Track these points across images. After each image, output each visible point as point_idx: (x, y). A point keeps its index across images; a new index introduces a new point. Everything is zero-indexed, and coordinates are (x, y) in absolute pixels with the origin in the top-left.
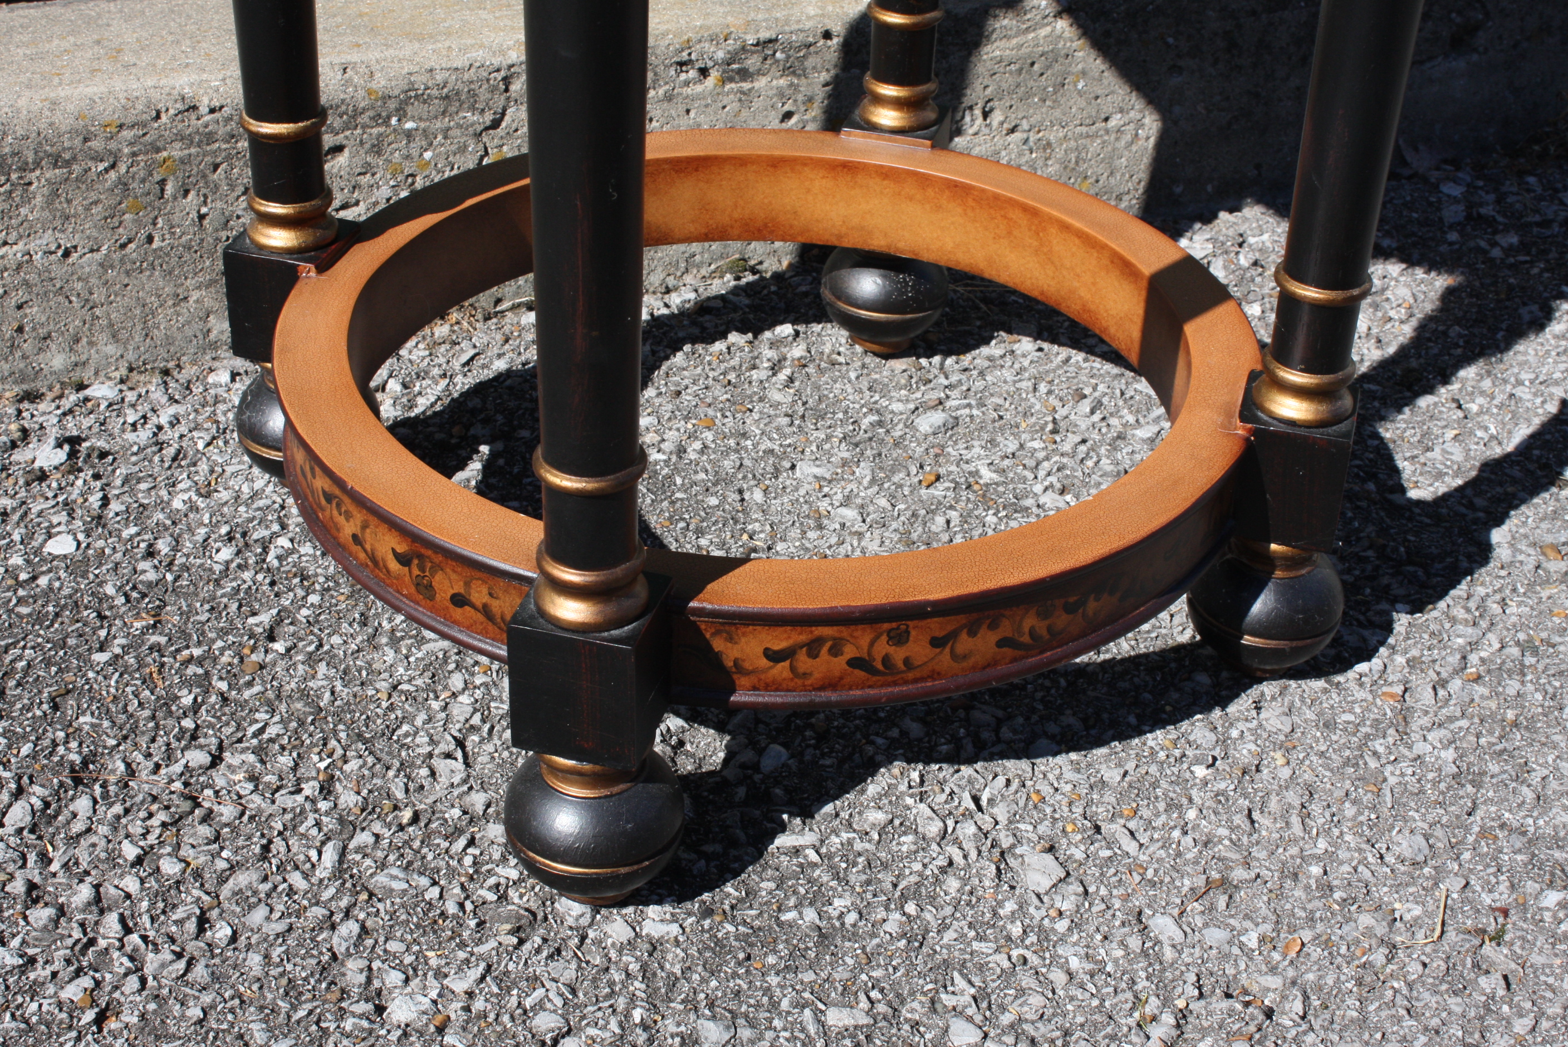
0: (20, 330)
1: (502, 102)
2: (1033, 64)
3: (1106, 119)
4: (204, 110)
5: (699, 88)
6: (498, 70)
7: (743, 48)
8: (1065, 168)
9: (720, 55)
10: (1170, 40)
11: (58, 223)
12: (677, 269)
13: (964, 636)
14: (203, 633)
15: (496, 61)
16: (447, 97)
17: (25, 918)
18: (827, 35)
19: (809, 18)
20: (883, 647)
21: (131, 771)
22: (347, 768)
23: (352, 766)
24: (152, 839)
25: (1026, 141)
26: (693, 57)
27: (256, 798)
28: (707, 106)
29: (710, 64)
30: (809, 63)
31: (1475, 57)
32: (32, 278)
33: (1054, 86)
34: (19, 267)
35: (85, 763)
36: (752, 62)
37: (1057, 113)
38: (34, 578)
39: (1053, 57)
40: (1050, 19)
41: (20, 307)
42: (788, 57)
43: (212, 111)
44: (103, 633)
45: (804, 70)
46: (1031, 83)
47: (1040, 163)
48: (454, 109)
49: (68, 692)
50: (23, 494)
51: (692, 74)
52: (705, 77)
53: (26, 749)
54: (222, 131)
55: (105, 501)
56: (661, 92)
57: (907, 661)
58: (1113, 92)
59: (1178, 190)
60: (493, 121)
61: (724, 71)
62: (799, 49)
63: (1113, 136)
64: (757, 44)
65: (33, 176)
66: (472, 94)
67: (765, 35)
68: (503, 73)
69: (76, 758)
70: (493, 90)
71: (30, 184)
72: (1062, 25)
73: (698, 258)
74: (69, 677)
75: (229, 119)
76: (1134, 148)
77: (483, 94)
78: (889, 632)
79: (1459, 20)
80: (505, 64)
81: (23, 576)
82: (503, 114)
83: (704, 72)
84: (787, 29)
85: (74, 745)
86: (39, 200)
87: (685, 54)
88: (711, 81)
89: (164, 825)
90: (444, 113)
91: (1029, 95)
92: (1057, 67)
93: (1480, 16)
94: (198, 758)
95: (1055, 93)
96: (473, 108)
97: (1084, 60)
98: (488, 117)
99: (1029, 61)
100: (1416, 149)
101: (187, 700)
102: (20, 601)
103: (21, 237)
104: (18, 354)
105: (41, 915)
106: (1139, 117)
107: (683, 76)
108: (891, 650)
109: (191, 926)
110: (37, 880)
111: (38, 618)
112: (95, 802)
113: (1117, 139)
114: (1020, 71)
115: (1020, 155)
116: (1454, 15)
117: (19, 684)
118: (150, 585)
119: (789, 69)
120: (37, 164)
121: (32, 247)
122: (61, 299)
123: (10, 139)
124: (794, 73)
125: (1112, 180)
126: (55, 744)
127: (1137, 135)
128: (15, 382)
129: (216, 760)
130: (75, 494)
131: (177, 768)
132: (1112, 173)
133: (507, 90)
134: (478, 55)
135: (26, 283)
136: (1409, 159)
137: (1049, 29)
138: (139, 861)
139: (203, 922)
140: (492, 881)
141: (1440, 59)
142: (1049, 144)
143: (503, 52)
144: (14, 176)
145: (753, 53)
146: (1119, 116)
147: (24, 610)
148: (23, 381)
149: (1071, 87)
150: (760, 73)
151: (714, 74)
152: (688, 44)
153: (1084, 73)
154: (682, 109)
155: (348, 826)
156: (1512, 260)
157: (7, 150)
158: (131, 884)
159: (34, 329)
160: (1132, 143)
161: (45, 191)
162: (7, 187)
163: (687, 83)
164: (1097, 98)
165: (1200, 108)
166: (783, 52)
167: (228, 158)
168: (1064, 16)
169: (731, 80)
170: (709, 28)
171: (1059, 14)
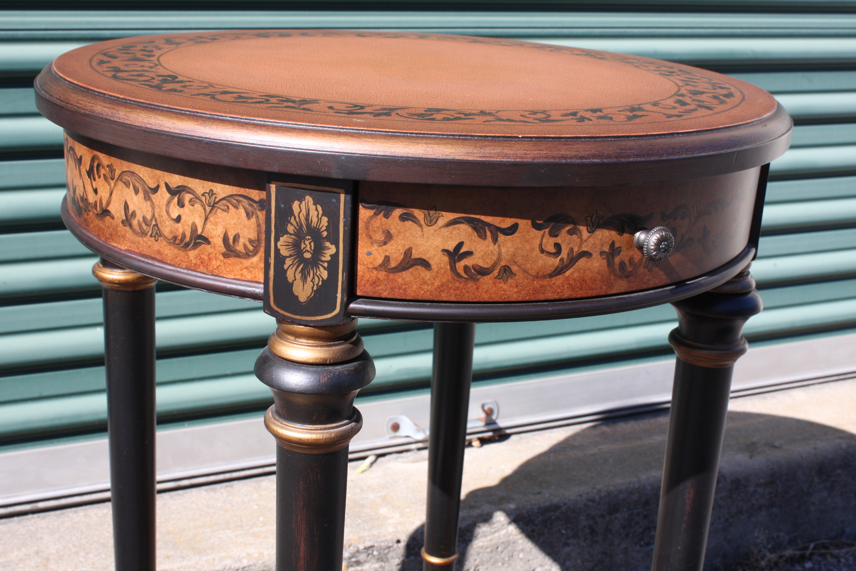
2: (497, 548)
7: (358, 551)
10: (563, 531)
15: (236, 565)
18: (398, 541)
19: (390, 534)
30: (390, 555)
33: (508, 557)
36: (362, 557)
37: (510, 569)
39: (507, 544)
40: (506, 526)
42: (380, 553)
45: (387, 559)
46: (497, 557)
58: (536, 558)
61: (349, 562)
62: (385, 549)
64: (365, 548)
67: (368, 544)
72: (512, 529)
80: (242, 567)
84: (379, 540)
91: (496, 562)
92: (510, 548)
95: (509, 560)
97: (523, 543)
99: (496, 547)
114: (491, 552)
119: (380, 559)
124: (382, 561)
137: (505, 531)
143: (240, 560)
145: (362, 552)
146: (540, 568)
149: (516, 557)
150: (366, 561)
151: (344, 563)
153: (522, 550)
164: (529, 561)
165: (579, 562)
166: (377, 551)
168: (513, 524)
169: (352, 566)
171: (510, 523)
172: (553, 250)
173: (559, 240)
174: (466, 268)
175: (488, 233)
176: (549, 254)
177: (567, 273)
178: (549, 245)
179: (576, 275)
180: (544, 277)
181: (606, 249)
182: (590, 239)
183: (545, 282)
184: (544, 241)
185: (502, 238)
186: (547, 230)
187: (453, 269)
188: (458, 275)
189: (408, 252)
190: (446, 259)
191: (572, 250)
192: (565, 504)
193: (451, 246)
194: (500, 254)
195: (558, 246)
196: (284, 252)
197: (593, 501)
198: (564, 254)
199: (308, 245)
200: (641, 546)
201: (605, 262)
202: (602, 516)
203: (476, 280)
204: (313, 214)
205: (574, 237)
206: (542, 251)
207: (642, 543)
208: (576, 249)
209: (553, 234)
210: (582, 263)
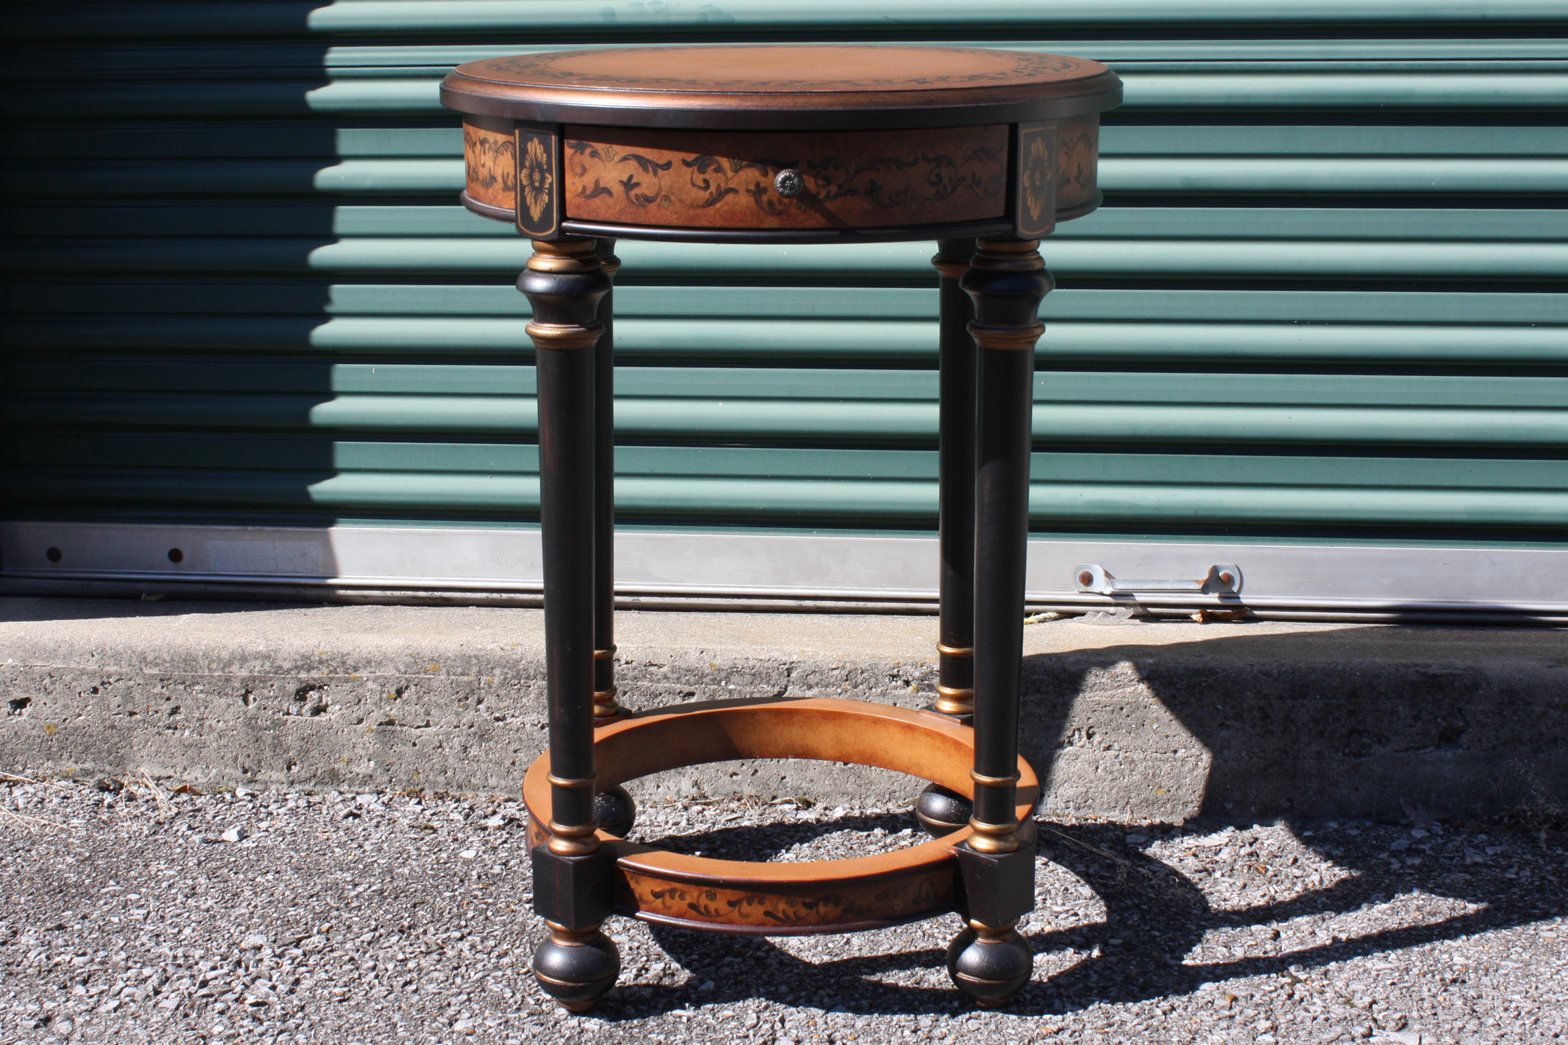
0: (513, 763)
1: (785, 682)
2: (1122, 709)
3: (1175, 752)
4: (623, 662)
5: (902, 692)
6: (785, 664)
7: (931, 672)
8: (1145, 778)
9: (917, 674)
10: (1219, 707)
11: (540, 709)
12: (884, 798)
13: (745, 904)
14: (499, 895)
15: (784, 659)
16: (754, 674)
17: (341, 967)
20: (704, 901)
21: (425, 932)
22: (516, 951)
23: (517, 951)
24: (413, 955)
25: (1117, 757)
26: (901, 673)
27: (468, 952)
28: (906, 703)
29: (910, 679)
31: (1460, 751)
32: (524, 737)
33: (1136, 725)
34: (518, 730)
35: (410, 927)
37: (1139, 742)
38: (446, 863)
39: (1135, 706)
40: (1133, 683)
41: (515, 752)
43: (627, 663)
44: (456, 887)
46: (1120, 720)
47: (1127, 772)
48: (757, 682)
49: (423, 903)
50: (471, 833)
51: (900, 683)
52: (908, 686)
53: (389, 916)
54: (630, 674)
55: (505, 842)
56: (879, 690)
57: (716, 910)
58: (1178, 734)
59: (1229, 806)
60: (779, 692)
61: (918, 684)
63: (1179, 763)
65: (531, 683)
66: (768, 675)
68: (787, 666)
69: (406, 924)
70: (780, 674)
71: (529, 686)
72: (1142, 687)
73: (897, 794)
74: (428, 898)
75: (635, 668)
76: (1195, 773)
77: (775, 675)
78: (706, 892)
79: (1443, 724)
80: (788, 661)
81: (442, 861)
82: (786, 689)
83: (907, 683)
85: (409, 919)
86: (532, 696)
87: (895, 671)
88: (910, 689)
89: (421, 952)
90: (751, 683)
91: (1118, 728)
92: (1139, 713)
93: (1461, 724)
94: (458, 934)
95: (1137, 729)
96: (768, 683)
97: (1157, 711)
98: (776, 690)
99: (1120, 707)
100: (1415, 808)
101: (470, 914)
102: (432, 869)
103: (521, 714)
104: (511, 777)
105: (349, 967)
106: (1198, 753)
107: (894, 683)
108: (708, 902)
109: (401, 983)
110: (357, 958)
111: (433, 877)
112: (401, 938)
113: (1182, 765)
114: (1113, 711)
115: (1113, 765)
116: (1439, 720)
117: (406, 896)
118: (493, 875)
120: (535, 677)
121: (526, 720)
122: (536, 751)
123: (524, 662)
125: (1180, 792)
126: (402, 918)
127: (1197, 765)
128: (507, 792)
129: (462, 938)
130: (492, 838)
131: (445, 936)
132: (1179, 787)
133: (789, 676)
134: (775, 654)
135: (520, 739)
136: (1407, 813)
137: (1133, 688)
138: (402, 961)
139: (406, 984)
140: (537, 997)
141: (1431, 749)
142: (1133, 761)
143: (790, 655)
144: (522, 681)
146: (1184, 750)
147: (431, 872)
148: (511, 792)
149: (1148, 727)
151: (914, 684)
152: (898, 665)
153: (1157, 719)
154: (891, 702)
155: (497, 968)
156: (1401, 871)
157: (521, 667)
158: (390, 966)
159: (520, 765)
160: (1194, 770)
161: (536, 691)
162: (518, 686)
163: (896, 688)
164: (1167, 737)
165: (1244, 754)
167: (632, 689)
169: (923, 690)
170: (913, 658)
171: (1141, 680)
172: (702, 185)
173: (707, 176)
174: (637, 196)
175: (650, 169)
176: (700, 187)
177: (718, 205)
178: (699, 179)
179: (726, 208)
180: (698, 207)
181: (752, 187)
182: (735, 178)
183: (699, 211)
184: (694, 176)
185: (660, 172)
186: (695, 168)
187: (628, 197)
188: (632, 201)
189: (597, 182)
190: (622, 188)
191: (719, 186)
192: (1224, 670)
193: (625, 178)
194: (660, 186)
195: (706, 181)
196: (525, 183)
197: (1268, 674)
198: (713, 188)
199: (537, 176)
200: (1344, 755)
201: (752, 199)
202: (1281, 698)
203: (645, 207)
204: (539, 151)
205: (720, 175)
206: (694, 185)
207: (1347, 751)
208: (723, 185)
209: (702, 171)
210: (730, 197)
